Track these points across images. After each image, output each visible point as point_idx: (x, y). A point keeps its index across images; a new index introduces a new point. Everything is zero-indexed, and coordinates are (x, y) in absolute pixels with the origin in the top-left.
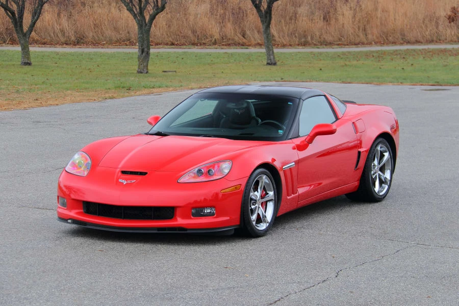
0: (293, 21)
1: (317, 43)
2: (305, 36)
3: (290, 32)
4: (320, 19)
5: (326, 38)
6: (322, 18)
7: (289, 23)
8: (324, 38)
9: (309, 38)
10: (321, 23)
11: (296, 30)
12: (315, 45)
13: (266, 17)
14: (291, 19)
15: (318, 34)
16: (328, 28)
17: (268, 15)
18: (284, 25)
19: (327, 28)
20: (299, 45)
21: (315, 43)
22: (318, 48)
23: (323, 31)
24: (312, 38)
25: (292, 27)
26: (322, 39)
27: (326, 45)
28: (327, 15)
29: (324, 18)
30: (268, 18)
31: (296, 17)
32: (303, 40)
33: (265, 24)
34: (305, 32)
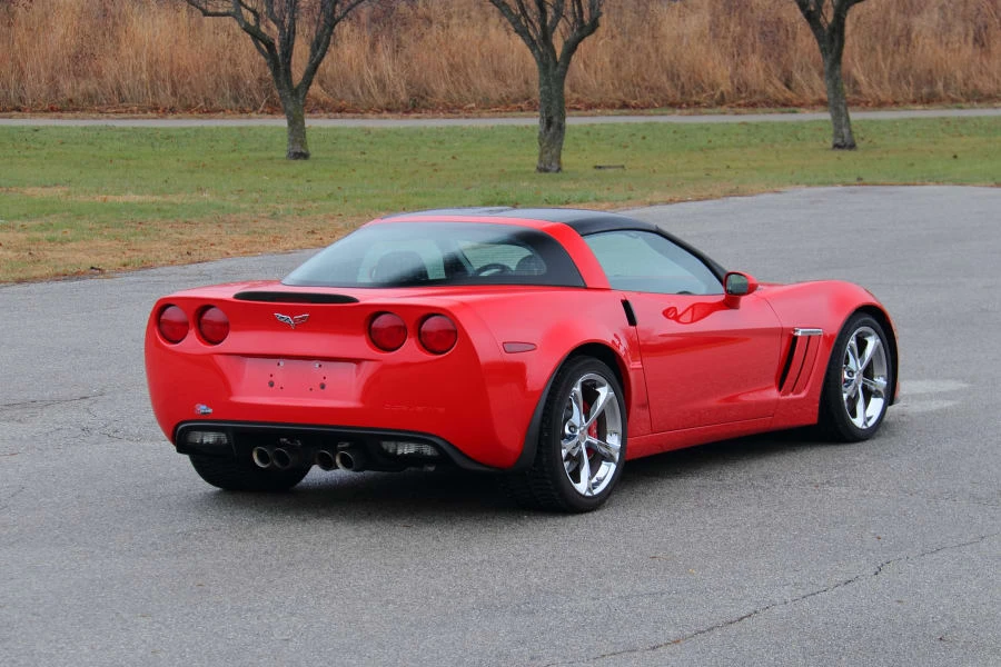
0: (902, 48)
1: (959, 97)
2: (932, 83)
3: (894, 73)
4: (966, 41)
5: (980, 84)
6: (970, 39)
7: (894, 52)
8: (976, 86)
9: (940, 85)
10: (969, 50)
11: (910, 67)
12: (954, 101)
13: (832, 40)
14: (897, 43)
15: (959, 75)
16: (985, 62)
17: (836, 37)
18: (880, 55)
19: (981, 63)
20: (914, 102)
21: (953, 96)
22: (961, 108)
23: (973, 69)
24: (946, 86)
25: (899, 60)
26: (971, 87)
27: (979, 101)
28: (983, 30)
29: (975, 40)
30: (836, 44)
31: (909, 39)
32: (925, 90)
33: (830, 56)
34: (930, 71)
